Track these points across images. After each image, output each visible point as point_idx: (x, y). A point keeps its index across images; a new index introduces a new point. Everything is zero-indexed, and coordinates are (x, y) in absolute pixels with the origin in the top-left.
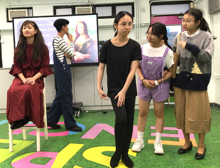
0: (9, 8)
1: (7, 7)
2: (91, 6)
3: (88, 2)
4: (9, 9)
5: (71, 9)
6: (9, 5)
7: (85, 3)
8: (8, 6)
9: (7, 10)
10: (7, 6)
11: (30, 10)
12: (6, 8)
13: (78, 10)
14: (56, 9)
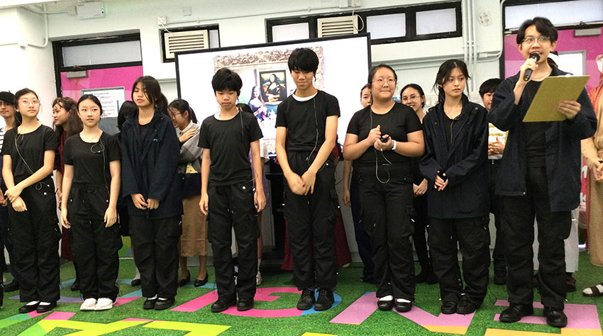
0: (165, 28)
1: (161, 28)
2: (355, 14)
3: (347, 6)
4: (166, 32)
5: (307, 25)
6: (165, 23)
7: (341, 8)
8: (165, 25)
9: (163, 32)
10: (161, 25)
11: (214, 32)
12: (160, 30)
13: (324, 25)
14: (273, 27)
